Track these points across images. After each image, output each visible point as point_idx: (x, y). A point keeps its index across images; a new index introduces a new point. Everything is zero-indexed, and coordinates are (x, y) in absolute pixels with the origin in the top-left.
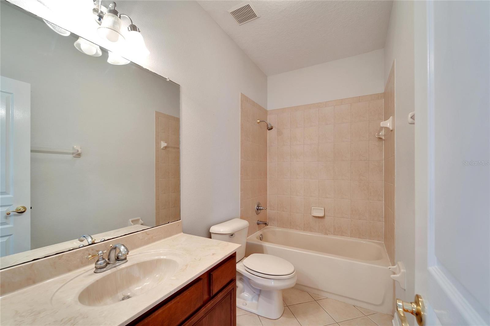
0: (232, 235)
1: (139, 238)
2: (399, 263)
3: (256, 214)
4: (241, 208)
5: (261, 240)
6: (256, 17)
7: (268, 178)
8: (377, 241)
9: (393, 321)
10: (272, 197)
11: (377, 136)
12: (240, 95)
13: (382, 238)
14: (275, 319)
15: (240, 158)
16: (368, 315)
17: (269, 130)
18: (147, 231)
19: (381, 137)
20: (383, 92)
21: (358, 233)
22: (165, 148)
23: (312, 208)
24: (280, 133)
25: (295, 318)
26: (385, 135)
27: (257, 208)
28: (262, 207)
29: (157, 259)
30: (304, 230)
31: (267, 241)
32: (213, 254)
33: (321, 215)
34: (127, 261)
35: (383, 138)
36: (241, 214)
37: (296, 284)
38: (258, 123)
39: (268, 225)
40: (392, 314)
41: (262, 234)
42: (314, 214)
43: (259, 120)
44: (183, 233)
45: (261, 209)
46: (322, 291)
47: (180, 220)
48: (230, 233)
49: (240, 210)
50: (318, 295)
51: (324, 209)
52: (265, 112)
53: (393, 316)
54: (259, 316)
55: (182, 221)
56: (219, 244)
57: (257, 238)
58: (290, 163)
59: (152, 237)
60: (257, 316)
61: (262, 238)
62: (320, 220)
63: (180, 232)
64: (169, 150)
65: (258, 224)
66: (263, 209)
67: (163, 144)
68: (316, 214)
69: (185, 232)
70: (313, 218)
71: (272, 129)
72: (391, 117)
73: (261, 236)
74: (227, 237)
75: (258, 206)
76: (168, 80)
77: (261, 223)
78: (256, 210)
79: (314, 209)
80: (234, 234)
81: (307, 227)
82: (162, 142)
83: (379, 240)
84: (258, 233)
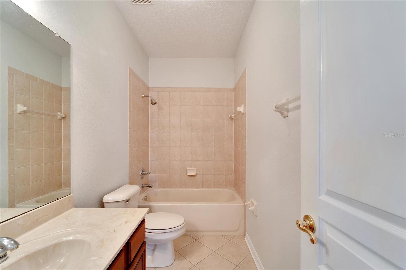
0: (128, 201)
1: (19, 224)
2: (251, 199)
3: (141, 179)
4: (129, 175)
5: (145, 201)
6: (150, 3)
7: (149, 146)
8: (230, 188)
9: (245, 239)
10: (153, 162)
11: (230, 117)
12: (129, 69)
13: (233, 185)
14: (170, 266)
15: (128, 128)
16: (231, 240)
17: (153, 104)
18: (30, 213)
19: (233, 117)
20: (233, 87)
21: (218, 184)
22: (23, 113)
23: (187, 169)
24: (160, 108)
25: (185, 258)
26: (235, 116)
27: (142, 173)
28: (146, 172)
29: (55, 244)
30: (181, 187)
31: (150, 201)
32: (126, 222)
33: (194, 173)
34: (8, 258)
35: (234, 118)
36: (129, 180)
37: (186, 231)
38: (143, 97)
39: (152, 187)
40: (243, 234)
41: (146, 196)
42: (188, 173)
43: (143, 95)
44: (75, 208)
45: (145, 174)
46: (201, 231)
47: (71, 194)
48: (126, 199)
49: (129, 176)
50: (197, 235)
51: (196, 169)
52: (148, 89)
53: (244, 235)
54: (156, 268)
55: (73, 195)
56: (126, 211)
57: (143, 200)
58: (170, 134)
59: (37, 220)
60: (153, 269)
61: (147, 199)
62: (193, 177)
63: (71, 208)
64: (30, 115)
65: (142, 188)
66: (147, 174)
67: (20, 108)
68: (191, 173)
69: (76, 207)
70: (188, 176)
71: (156, 104)
72: (243, 105)
73: (145, 198)
74: (123, 203)
75: (143, 172)
76: (57, 35)
77: (144, 186)
78: (141, 175)
79: (188, 170)
80: (129, 200)
81: (184, 185)
82: (18, 104)
83: (231, 187)
84: (143, 195)
